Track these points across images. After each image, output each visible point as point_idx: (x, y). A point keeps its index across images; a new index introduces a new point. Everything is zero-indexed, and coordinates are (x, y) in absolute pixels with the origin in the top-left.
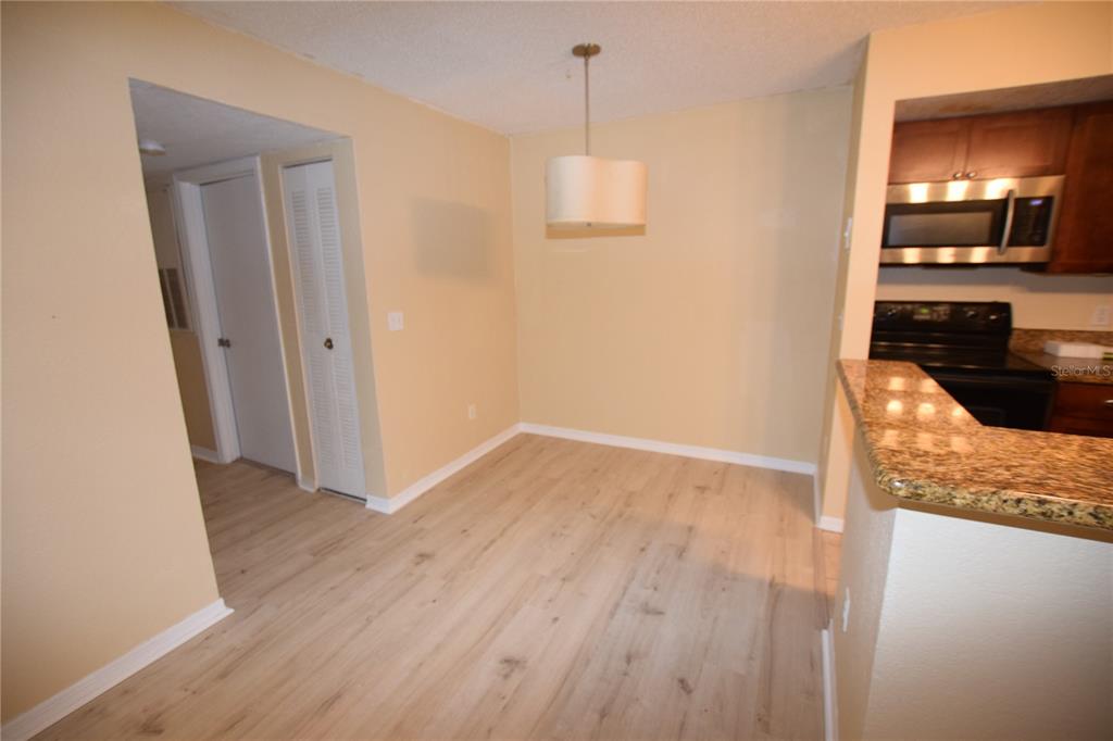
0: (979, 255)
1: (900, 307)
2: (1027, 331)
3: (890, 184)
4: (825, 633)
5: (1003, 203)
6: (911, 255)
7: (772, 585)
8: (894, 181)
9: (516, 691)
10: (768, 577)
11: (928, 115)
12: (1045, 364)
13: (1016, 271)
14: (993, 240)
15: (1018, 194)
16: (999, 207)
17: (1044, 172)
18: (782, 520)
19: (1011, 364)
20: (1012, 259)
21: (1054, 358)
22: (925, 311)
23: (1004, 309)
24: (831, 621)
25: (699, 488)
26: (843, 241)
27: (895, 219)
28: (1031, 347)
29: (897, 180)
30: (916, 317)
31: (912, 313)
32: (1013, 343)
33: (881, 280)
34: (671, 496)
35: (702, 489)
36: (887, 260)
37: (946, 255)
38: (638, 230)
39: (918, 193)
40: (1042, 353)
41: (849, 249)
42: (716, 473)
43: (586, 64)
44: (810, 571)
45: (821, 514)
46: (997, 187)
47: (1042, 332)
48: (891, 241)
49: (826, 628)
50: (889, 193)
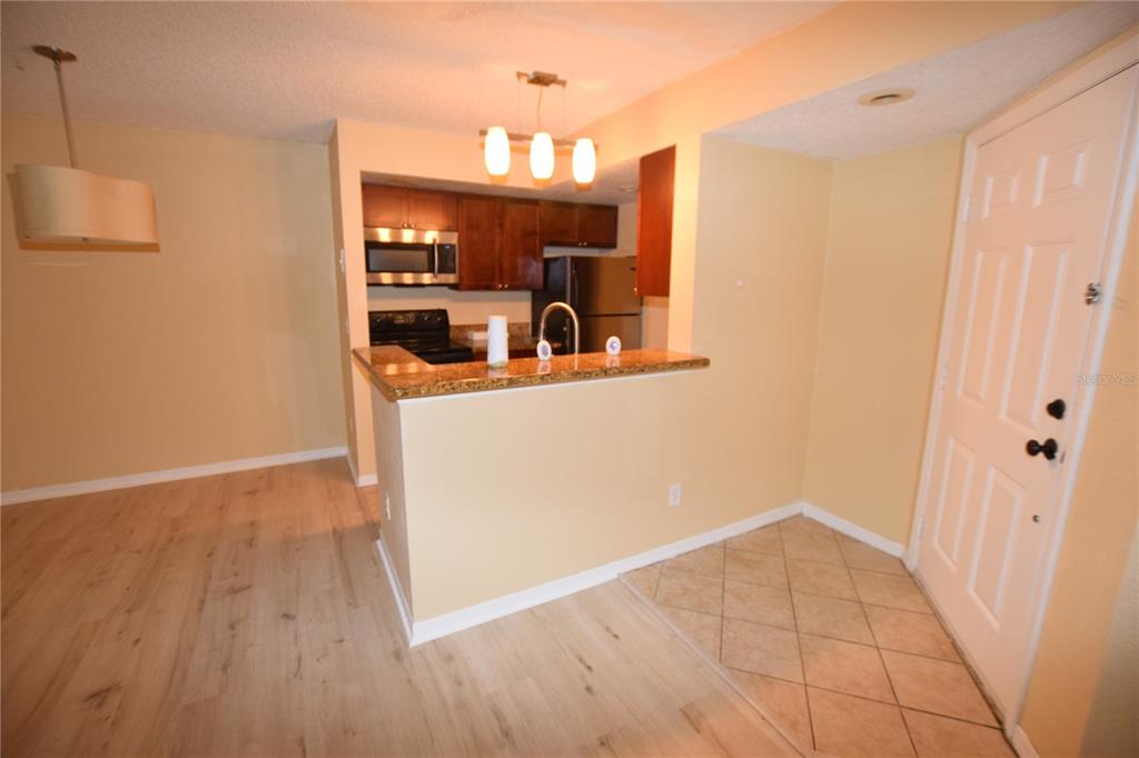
0: (427, 278)
1: (384, 315)
2: (457, 327)
3: (365, 226)
4: (379, 542)
5: (432, 246)
6: (386, 278)
7: (334, 531)
8: (368, 225)
9: (119, 707)
10: (330, 528)
11: (382, 182)
12: (469, 345)
13: (446, 288)
14: (431, 270)
15: (438, 242)
16: (430, 248)
17: (449, 229)
18: (330, 491)
19: (452, 346)
20: (442, 282)
21: (472, 341)
22: (401, 317)
23: (443, 313)
24: (381, 531)
25: (248, 493)
26: (338, 266)
27: (372, 252)
28: (461, 336)
29: (371, 224)
30: (396, 322)
31: (393, 319)
32: (452, 334)
33: (370, 297)
34: (221, 508)
35: (253, 493)
36: (370, 282)
37: (408, 278)
38: (152, 248)
39: (384, 235)
40: (466, 339)
41: (345, 273)
42: (261, 477)
43: (58, 69)
44: (360, 514)
45: (358, 475)
46: (430, 237)
47: (464, 326)
48: (372, 268)
49: (378, 538)
50: (365, 233)
